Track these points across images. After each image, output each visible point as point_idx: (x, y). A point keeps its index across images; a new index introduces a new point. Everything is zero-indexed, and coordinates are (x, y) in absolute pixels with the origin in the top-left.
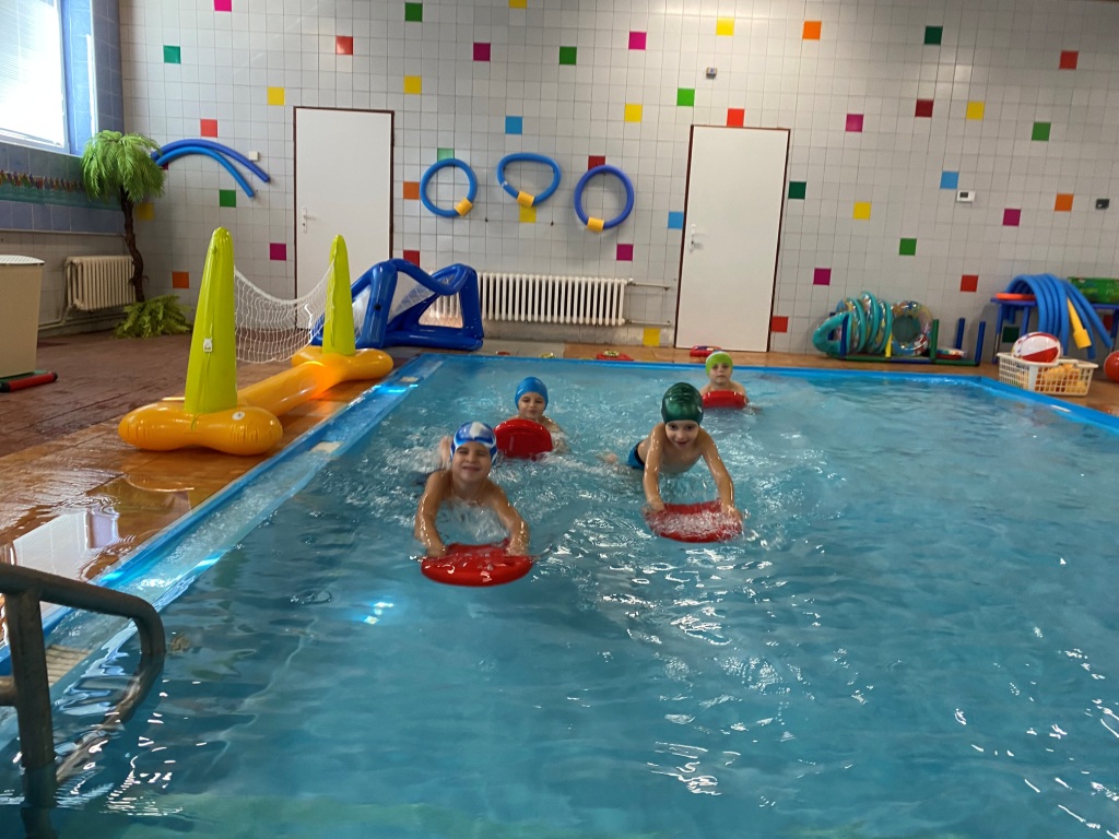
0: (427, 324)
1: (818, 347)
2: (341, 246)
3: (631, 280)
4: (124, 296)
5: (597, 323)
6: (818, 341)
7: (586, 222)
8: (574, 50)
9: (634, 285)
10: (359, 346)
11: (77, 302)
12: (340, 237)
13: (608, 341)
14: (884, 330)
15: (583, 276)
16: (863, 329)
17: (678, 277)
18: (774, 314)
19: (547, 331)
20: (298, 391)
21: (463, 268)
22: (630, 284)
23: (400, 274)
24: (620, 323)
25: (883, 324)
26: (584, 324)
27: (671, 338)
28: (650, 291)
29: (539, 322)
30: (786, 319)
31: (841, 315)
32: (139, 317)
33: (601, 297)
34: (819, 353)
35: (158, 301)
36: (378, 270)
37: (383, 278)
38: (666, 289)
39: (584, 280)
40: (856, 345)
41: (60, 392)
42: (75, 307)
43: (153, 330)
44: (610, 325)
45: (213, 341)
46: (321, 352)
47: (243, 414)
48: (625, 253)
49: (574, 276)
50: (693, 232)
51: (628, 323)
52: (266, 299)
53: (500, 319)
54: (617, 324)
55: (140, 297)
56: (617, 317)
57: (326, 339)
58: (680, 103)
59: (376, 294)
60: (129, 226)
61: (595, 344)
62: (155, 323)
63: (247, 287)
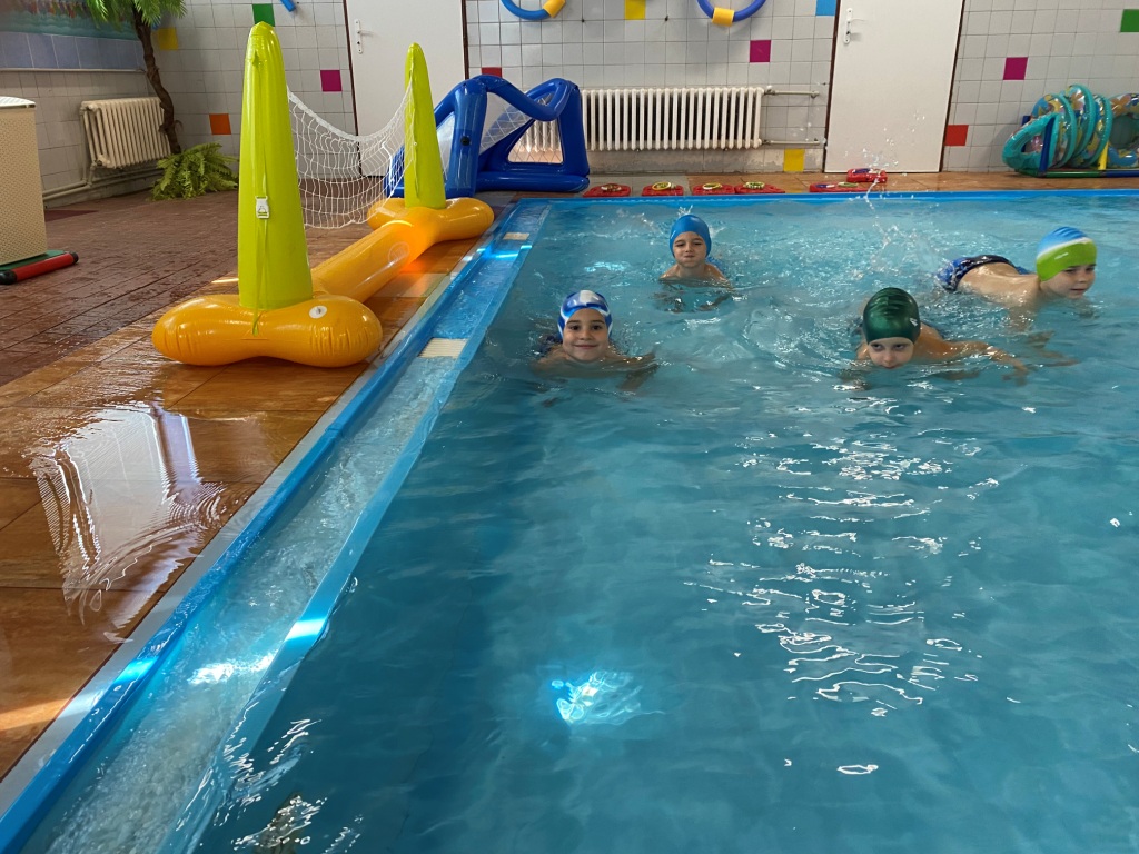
0: (518, 161)
1: (1009, 162)
2: (419, 59)
3: (769, 87)
4: (156, 148)
5: (727, 147)
6: (1011, 153)
7: (710, 13)
9: (774, 94)
10: (449, 196)
11: (102, 158)
12: (416, 45)
13: (739, 168)
14: (1100, 135)
15: (707, 86)
16: (1073, 133)
17: (828, 81)
18: (950, 123)
19: (661, 160)
20: (387, 263)
21: (562, 83)
22: (768, 93)
23: (490, 95)
24: (756, 145)
25: (1100, 127)
26: (710, 148)
27: (819, 160)
28: (792, 101)
29: (654, 149)
30: (965, 128)
31: (1043, 120)
32: (177, 172)
33: (731, 111)
34: (1007, 168)
35: (197, 151)
36: (463, 92)
37: (469, 102)
38: (813, 97)
39: (709, 91)
40: (1061, 155)
41: (82, 279)
42: (100, 164)
43: (195, 189)
44: (743, 148)
45: (268, 202)
46: (403, 205)
47: (324, 309)
48: (760, 52)
49: (696, 86)
50: (849, 20)
51: (765, 144)
52: (334, 136)
53: (605, 150)
54: (752, 147)
55: (176, 149)
56: (752, 137)
57: (408, 188)
59: (462, 124)
60: (149, 57)
61: (722, 174)
62: (197, 179)
63: (308, 118)
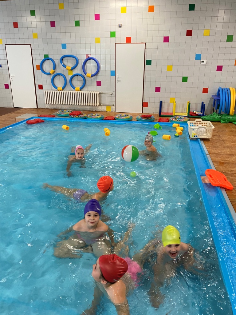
7: (86, 75)
8: (79, 21)
9: (101, 93)
17: (115, 91)
18: (144, 102)
19: (79, 107)
26: (89, 105)
27: (114, 109)
28: (107, 95)
30: (147, 103)
38: (111, 94)
39: (87, 92)
48: (99, 84)
50: (118, 77)
56: (97, 103)
58: (111, 37)
